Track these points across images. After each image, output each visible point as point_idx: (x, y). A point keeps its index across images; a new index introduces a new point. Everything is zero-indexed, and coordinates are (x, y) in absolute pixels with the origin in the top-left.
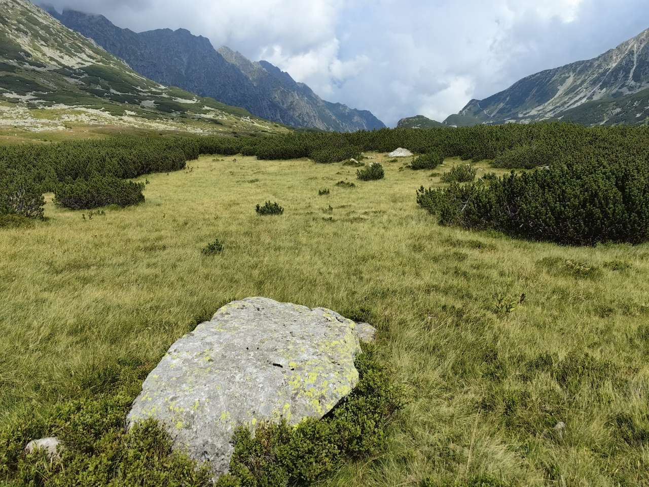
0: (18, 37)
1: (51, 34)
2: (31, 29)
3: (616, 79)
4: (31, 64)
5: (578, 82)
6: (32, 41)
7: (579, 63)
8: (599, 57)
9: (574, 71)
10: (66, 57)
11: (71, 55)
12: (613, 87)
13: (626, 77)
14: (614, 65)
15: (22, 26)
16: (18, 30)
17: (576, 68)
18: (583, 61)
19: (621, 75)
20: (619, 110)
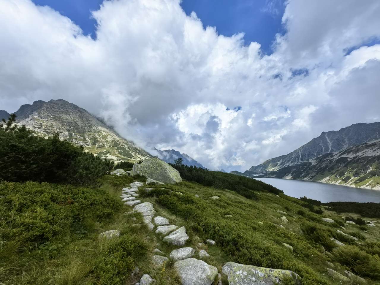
0: (132, 152)
1: (140, 152)
2: (135, 151)
3: (295, 160)
4: (134, 159)
5: (284, 161)
6: (135, 153)
7: (283, 156)
8: (289, 154)
9: (282, 158)
10: (142, 157)
11: (143, 156)
12: (295, 163)
13: (299, 160)
14: (294, 156)
15: (134, 150)
16: (133, 151)
17: (282, 157)
18: (284, 155)
19: (297, 159)
20: (295, 169)
